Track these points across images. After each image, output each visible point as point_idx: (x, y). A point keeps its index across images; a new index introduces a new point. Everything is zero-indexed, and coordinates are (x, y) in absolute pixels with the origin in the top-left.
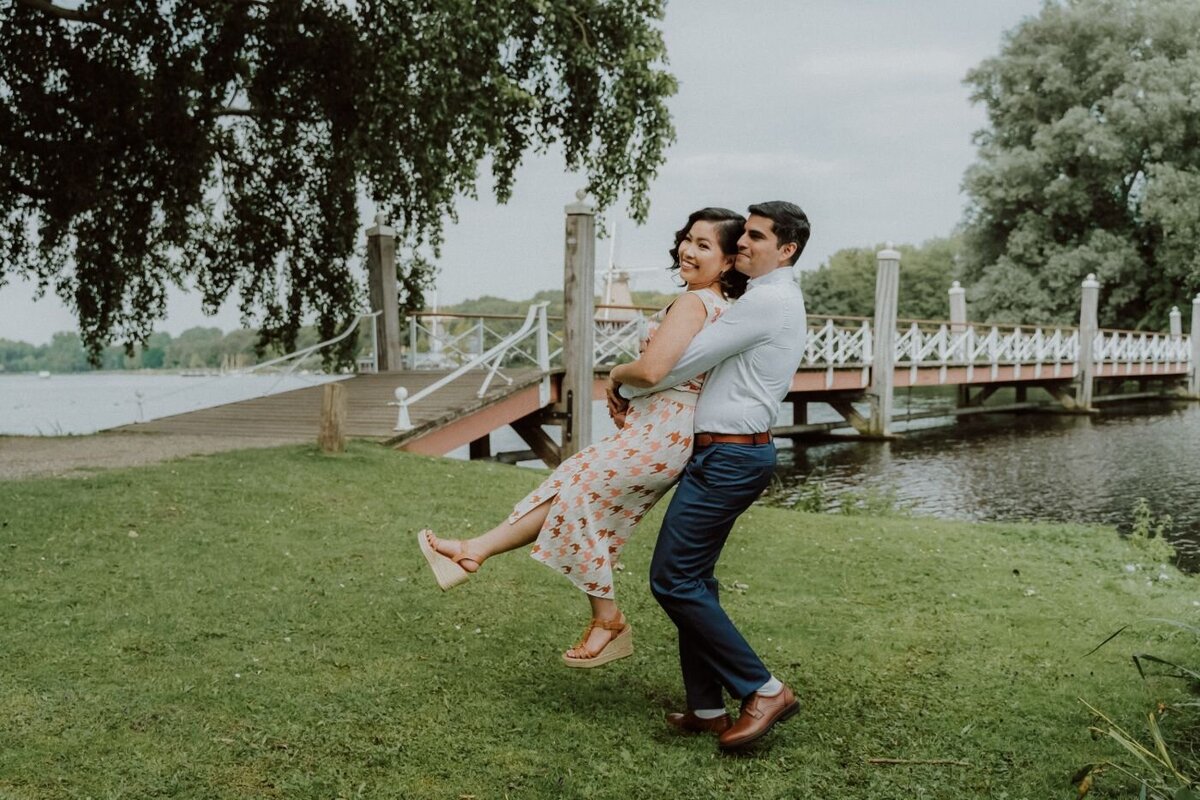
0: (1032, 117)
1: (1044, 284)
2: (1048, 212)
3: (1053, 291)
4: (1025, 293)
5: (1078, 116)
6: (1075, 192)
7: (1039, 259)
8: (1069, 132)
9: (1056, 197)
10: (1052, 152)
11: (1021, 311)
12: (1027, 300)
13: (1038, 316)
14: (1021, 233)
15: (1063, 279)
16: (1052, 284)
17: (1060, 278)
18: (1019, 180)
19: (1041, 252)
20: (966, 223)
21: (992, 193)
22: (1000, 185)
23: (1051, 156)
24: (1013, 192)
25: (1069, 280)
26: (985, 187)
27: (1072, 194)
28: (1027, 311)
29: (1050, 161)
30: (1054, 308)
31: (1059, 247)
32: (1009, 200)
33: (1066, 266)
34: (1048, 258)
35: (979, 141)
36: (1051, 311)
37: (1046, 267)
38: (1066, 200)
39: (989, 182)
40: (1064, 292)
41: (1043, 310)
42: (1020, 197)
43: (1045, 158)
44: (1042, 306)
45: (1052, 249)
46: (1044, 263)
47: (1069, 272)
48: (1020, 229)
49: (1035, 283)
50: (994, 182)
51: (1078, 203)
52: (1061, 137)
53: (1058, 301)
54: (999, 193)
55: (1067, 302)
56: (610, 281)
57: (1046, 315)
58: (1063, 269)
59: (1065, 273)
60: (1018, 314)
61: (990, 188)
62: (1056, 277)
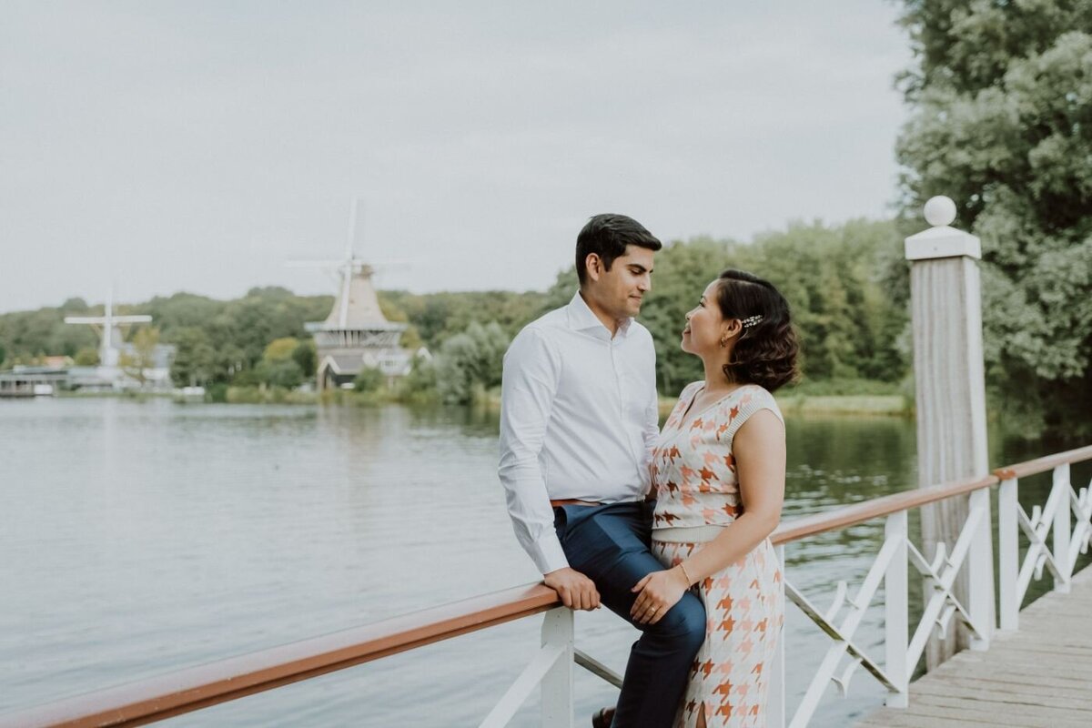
0: (997, 48)
1: (1033, 296)
2: (1036, 187)
3: (1045, 308)
4: (1004, 310)
5: (1076, 46)
6: (1074, 158)
7: (1021, 259)
8: (1063, 68)
9: (1047, 164)
10: (1037, 97)
11: (999, 337)
12: (1009, 321)
13: (1027, 345)
14: (993, 219)
15: (1063, 289)
16: (1046, 297)
17: (1057, 287)
18: (990, 138)
19: (1022, 248)
20: (899, 203)
21: (950, 156)
22: (961, 145)
23: (1036, 104)
24: (982, 156)
25: (1071, 290)
26: (937, 147)
27: (1070, 162)
28: (1009, 337)
29: (1035, 112)
30: (1051, 333)
31: (1050, 241)
32: (976, 167)
33: (1067, 269)
34: (1036, 256)
35: (904, 85)
36: (1045, 336)
37: (1036, 270)
38: (1061, 170)
39: (944, 140)
40: (1064, 308)
41: (1034, 336)
42: (994, 164)
43: (1029, 108)
44: (1032, 329)
45: (1040, 242)
46: (1029, 265)
47: (1072, 279)
48: (991, 213)
49: (1018, 297)
50: (952, 140)
51: (1080, 174)
52: (1051, 77)
53: (1053, 324)
54: (961, 157)
55: (1068, 324)
56: (348, 276)
57: (1039, 343)
58: (1063, 275)
59: (1066, 280)
60: (995, 341)
61: (944, 150)
62: (1050, 286)
